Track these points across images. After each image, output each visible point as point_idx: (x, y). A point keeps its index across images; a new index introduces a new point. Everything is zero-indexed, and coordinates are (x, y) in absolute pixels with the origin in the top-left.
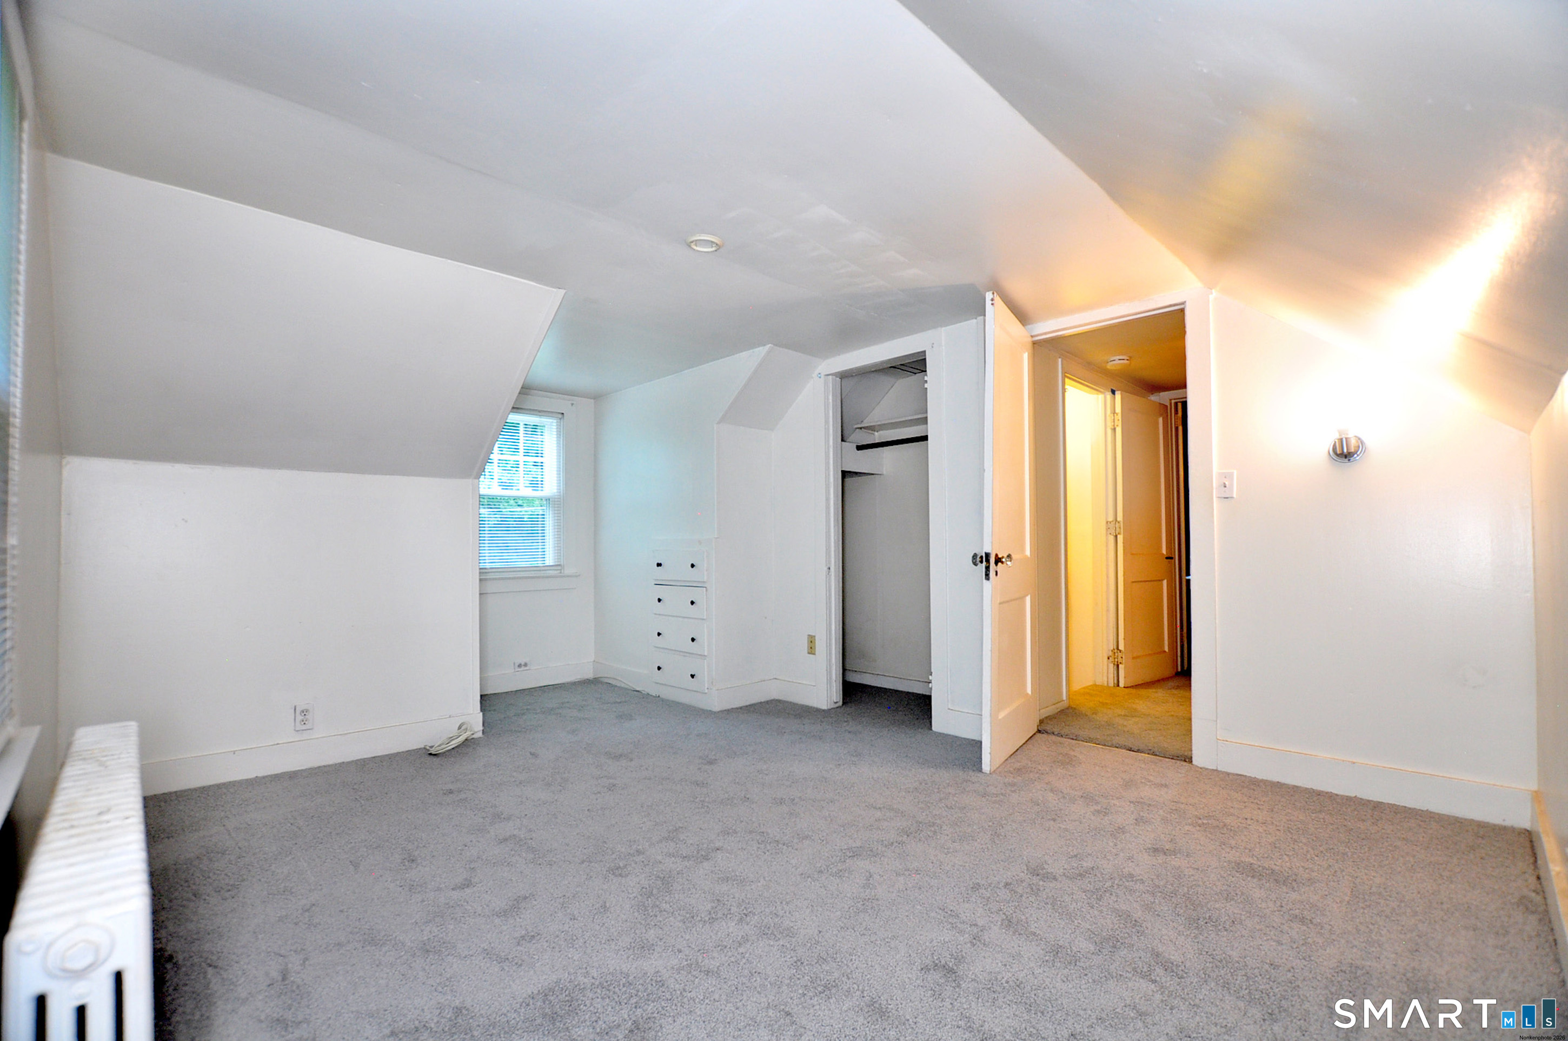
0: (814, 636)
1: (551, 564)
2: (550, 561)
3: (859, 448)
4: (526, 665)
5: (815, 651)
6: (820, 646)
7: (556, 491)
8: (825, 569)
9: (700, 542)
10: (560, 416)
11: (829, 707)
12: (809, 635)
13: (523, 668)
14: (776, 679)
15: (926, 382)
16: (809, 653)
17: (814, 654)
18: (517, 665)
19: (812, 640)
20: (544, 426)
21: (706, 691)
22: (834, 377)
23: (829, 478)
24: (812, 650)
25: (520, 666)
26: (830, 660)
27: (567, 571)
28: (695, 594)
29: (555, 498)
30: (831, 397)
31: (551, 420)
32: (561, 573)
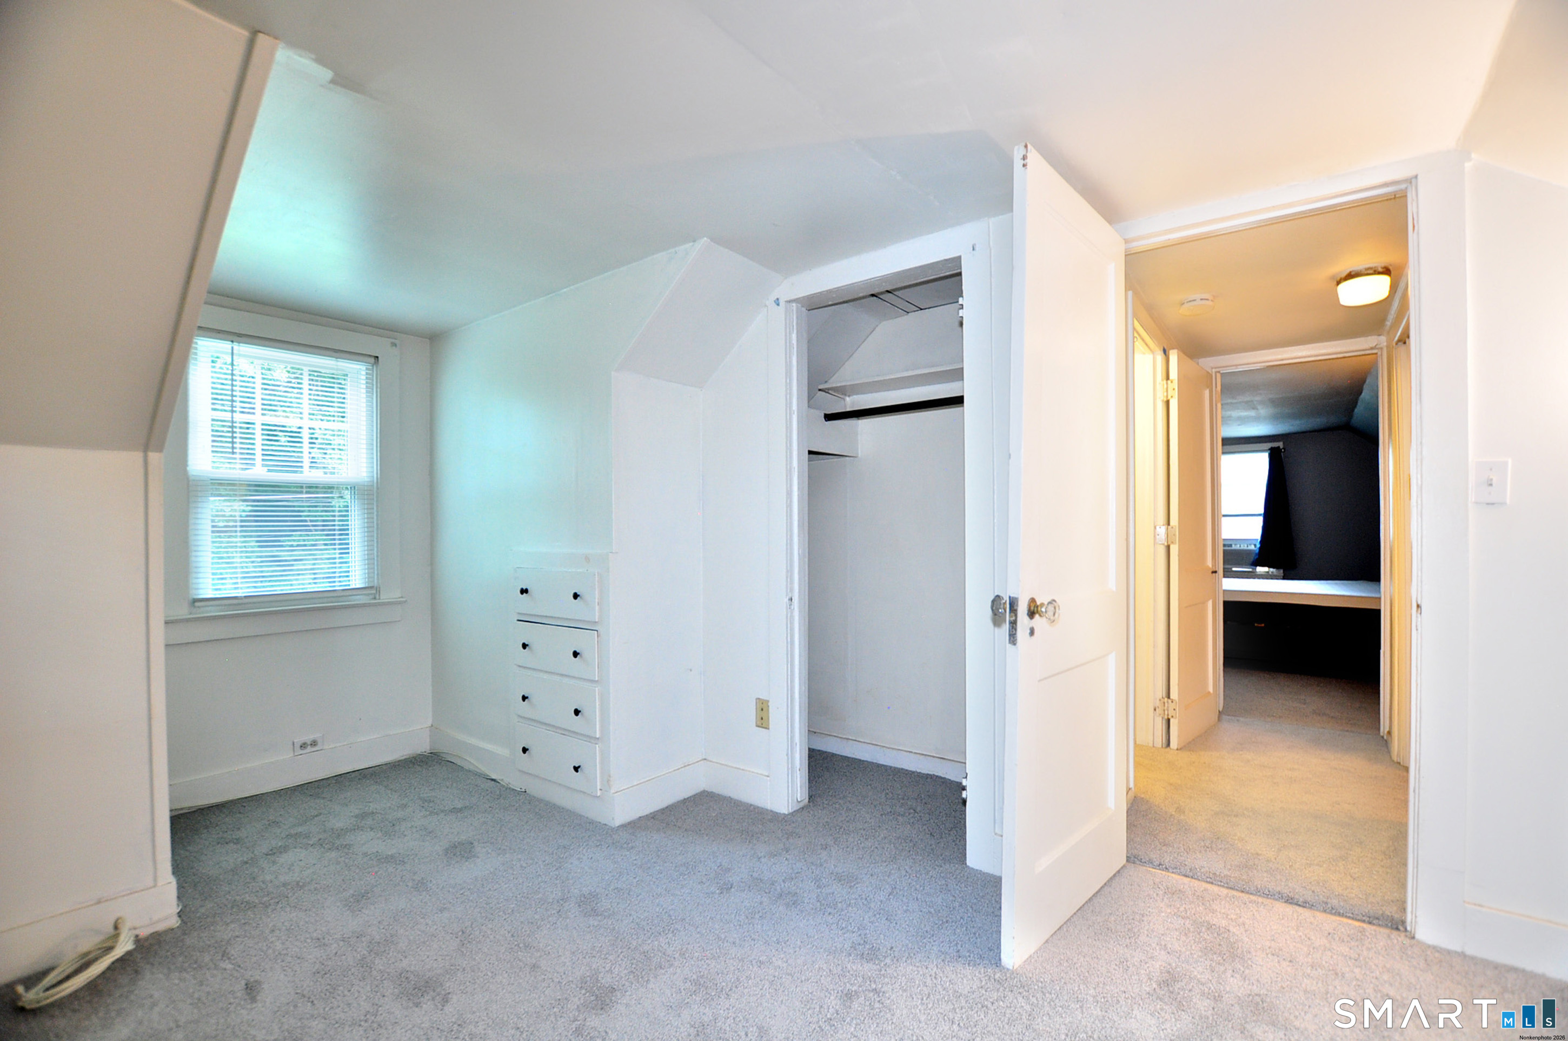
0: (768, 701)
1: (358, 586)
2: (357, 579)
3: (829, 417)
4: (314, 743)
5: (768, 725)
6: (777, 715)
7: (365, 474)
8: (786, 600)
9: (587, 559)
10: (372, 360)
11: (791, 811)
12: (758, 699)
13: (309, 749)
14: (705, 759)
15: (962, 307)
16: (757, 726)
17: (767, 728)
18: (297, 746)
19: (762, 708)
20: (347, 375)
21: (599, 793)
22: (799, 305)
23: (791, 463)
24: (762, 721)
25: (303, 746)
26: (792, 738)
27: (385, 597)
28: (579, 640)
29: (364, 485)
30: (794, 336)
31: (359, 367)
32: (375, 598)
